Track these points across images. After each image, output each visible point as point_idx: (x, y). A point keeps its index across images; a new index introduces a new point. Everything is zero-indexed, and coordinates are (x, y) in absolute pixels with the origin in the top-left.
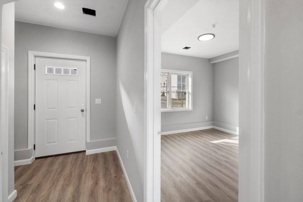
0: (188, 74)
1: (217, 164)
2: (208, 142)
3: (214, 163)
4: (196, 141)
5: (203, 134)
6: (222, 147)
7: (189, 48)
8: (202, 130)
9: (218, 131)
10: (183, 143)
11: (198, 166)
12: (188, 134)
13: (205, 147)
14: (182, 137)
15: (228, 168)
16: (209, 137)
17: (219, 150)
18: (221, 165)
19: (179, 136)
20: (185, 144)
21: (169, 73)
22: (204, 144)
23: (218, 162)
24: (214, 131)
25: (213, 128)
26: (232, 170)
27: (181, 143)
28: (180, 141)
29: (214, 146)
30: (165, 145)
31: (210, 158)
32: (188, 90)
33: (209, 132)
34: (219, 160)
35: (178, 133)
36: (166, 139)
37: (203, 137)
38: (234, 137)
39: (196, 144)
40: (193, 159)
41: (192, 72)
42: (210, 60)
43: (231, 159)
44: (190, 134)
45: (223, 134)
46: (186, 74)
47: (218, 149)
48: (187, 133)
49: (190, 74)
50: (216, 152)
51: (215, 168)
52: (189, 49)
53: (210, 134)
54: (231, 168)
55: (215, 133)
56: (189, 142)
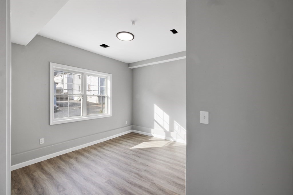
0: (107, 77)
1: (137, 178)
2: (128, 149)
3: (135, 177)
4: (115, 151)
5: (122, 141)
6: (141, 153)
7: (107, 46)
8: (122, 136)
9: (137, 135)
10: (99, 158)
11: (117, 188)
12: (106, 144)
13: (124, 157)
14: (99, 149)
15: (148, 180)
16: (129, 143)
17: (139, 157)
18: (141, 177)
19: (95, 149)
20: (103, 159)
21: (83, 73)
22: (124, 152)
23: (138, 175)
24: (134, 135)
25: (132, 132)
26: (152, 180)
27: (98, 157)
28: (97, 155)
29: (134, 153)
30: (75, 166)
31: (130, 171)
32: (107, 94)
33: (128, 138)
34: (139, 171)
35: (95, 145)
36: (77, 156)
37: (123, 144)
38: (150, 138)
39: (115, 155)
40: (111, 179)
41: (111, 75)
42: (129, 65)
43: (150, 167)
44: (109, 143)
45: (141, 137)
46: (105, 77)
47: (137, 156)
48: (105, 142)
49: (109, 76)
50: (135, 160)
51: (135, 185)
52: (107, 48)
53: (129, 139)
54: (151, 177)
55: (134, 137)
56: (107, 155)
